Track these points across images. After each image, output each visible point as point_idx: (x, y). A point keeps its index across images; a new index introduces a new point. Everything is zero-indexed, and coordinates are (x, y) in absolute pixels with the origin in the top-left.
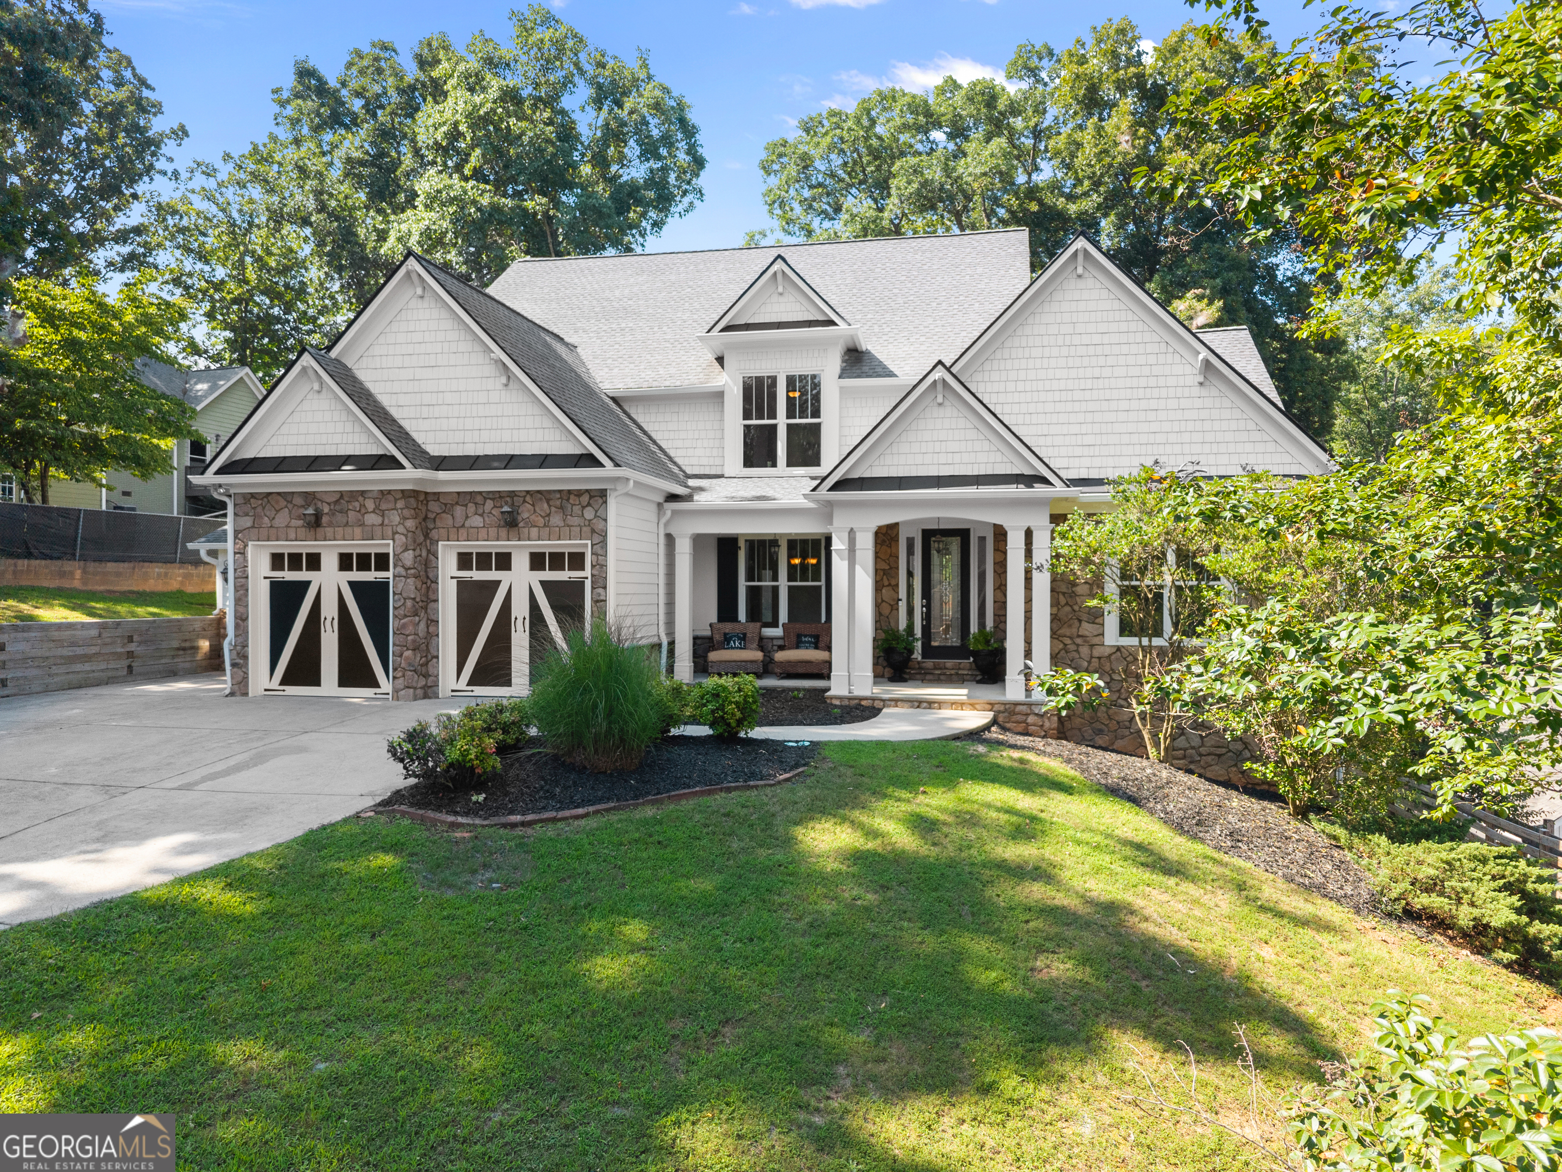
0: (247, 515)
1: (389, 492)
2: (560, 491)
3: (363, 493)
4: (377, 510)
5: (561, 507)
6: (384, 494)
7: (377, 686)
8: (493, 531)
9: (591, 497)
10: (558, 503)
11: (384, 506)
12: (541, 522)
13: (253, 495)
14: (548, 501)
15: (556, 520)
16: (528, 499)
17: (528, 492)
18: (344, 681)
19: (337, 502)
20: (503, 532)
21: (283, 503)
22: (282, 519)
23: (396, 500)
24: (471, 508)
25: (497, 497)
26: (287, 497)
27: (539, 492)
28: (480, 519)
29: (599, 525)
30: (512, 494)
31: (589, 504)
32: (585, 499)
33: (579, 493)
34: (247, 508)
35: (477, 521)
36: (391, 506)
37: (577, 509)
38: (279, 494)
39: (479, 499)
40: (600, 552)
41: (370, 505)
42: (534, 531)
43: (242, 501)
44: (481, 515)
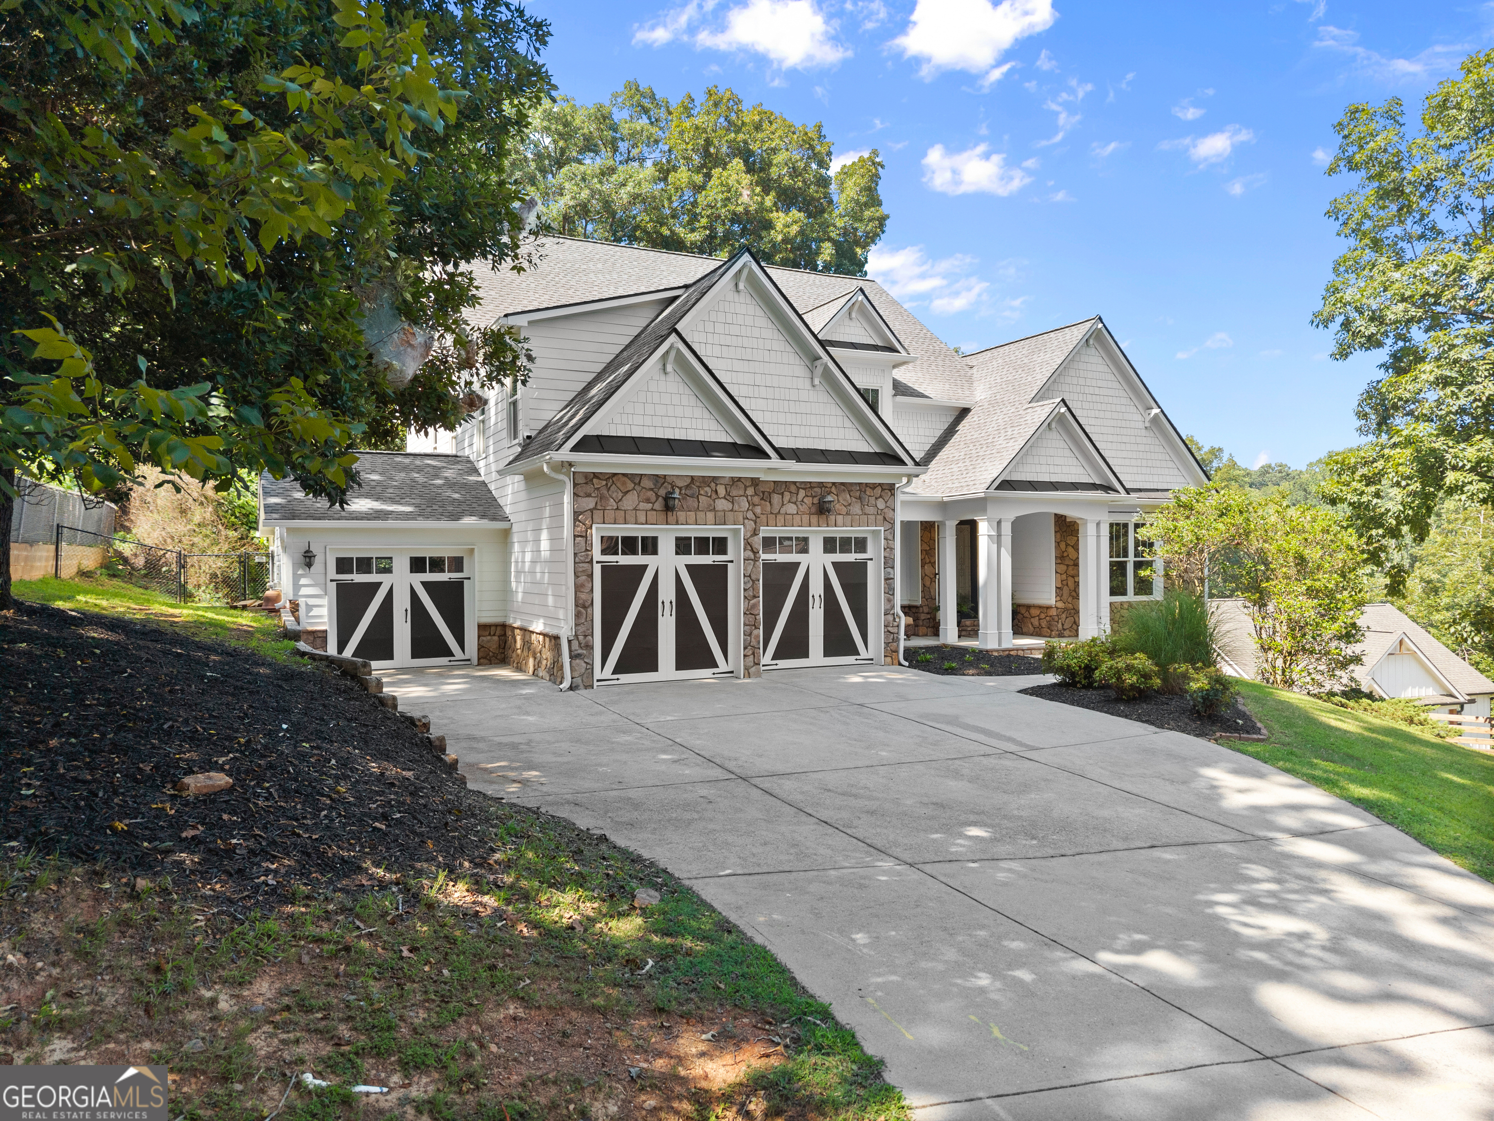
0: (589, 495)
1: (739, 479)
2: (860, 484)
3: (714, 479)
4: (728, 497)
5: (860, 498)
6: (735, 481)
7: (716, 666)
8: (806, 518)
9: (883, 490)
10: (858, 494)
11: (734, 493)
12: (844, 510)
13: (596, 475)
14: (849, 492)
15: (856, 509)
16: (833, 489)
17: (834, 484)
18: (682, 663)
19: (687, 487)
20: (814, 519)
21: (630, 485)
22: (630, 501)
23: (746, 487)
24: (787, 496)
25: (809, 486)
26: (636, 479)
27: (842, 484)
28: (794, 507)
29: (889, 514)
30: (821, 485)
31: (881, 496)
32: (878, 491)
33: (873, 486)
34: (589, 489)
35: (791, 508)
36: (741, 493)
37: (872, 500)
38: (624, 475)
39: (793, 489)
40: (890, 537)
41: (722, 491)
42: (840, 519)
43: (581, 480)
44: (795, 503)
